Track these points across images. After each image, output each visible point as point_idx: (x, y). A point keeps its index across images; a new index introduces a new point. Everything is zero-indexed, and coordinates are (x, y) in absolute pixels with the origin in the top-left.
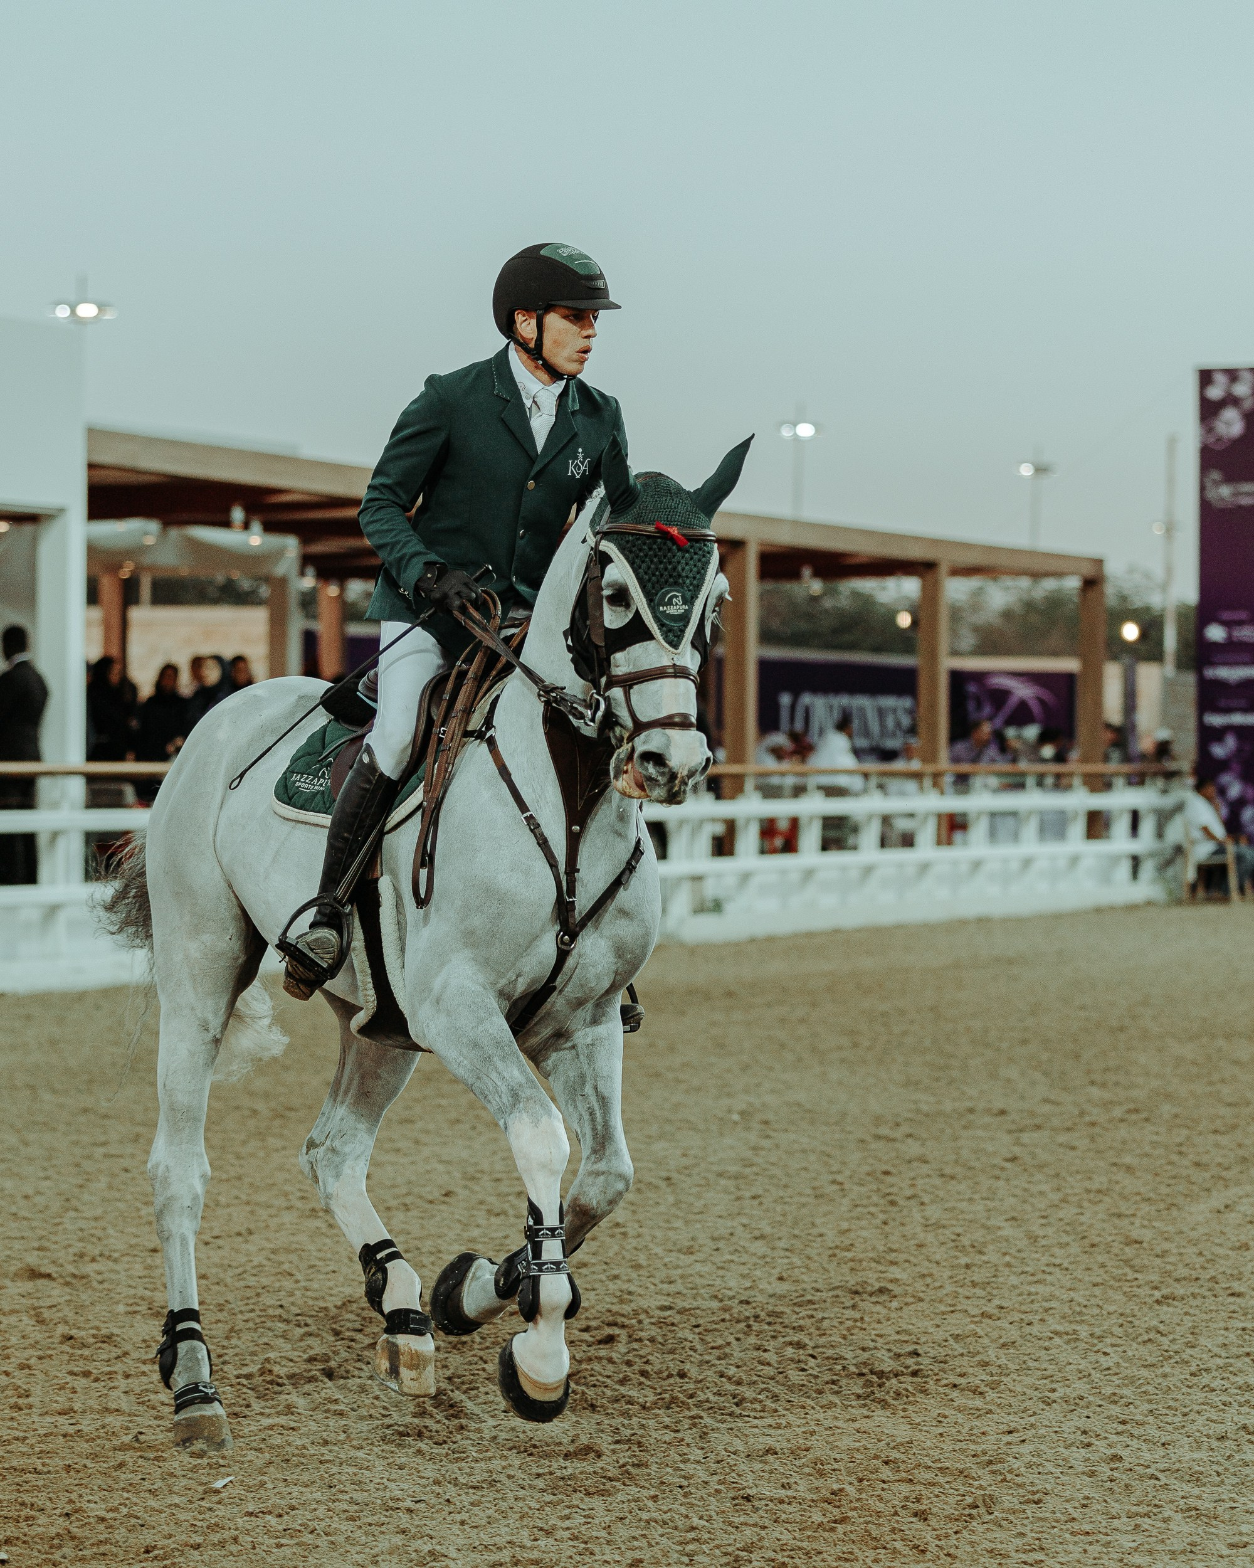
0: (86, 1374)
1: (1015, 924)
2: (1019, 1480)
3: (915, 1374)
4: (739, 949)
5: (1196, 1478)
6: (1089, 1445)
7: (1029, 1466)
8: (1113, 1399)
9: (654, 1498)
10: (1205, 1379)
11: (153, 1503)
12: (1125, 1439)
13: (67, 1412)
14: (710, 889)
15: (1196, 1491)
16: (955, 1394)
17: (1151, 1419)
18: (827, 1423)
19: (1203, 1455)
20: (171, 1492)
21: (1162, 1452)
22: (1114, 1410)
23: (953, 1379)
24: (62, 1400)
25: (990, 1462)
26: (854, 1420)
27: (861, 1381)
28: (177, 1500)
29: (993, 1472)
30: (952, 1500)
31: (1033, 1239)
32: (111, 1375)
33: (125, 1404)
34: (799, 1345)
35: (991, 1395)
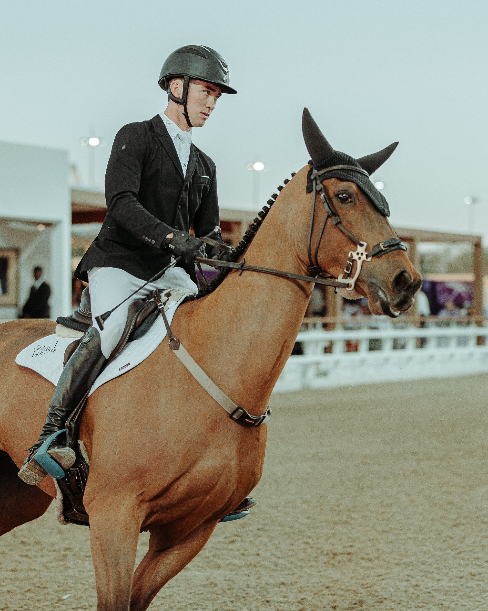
0: (26, 556)
1: (446, 380)
2: (376, 594)
3: (349, 554)
4: (332, 391)
5: (446, 593)
6: (408, 581)
7: (382, 588)
8: (423, 563)
9: (232, 602)
10: (462, 555)
11: (37, 604)
12: (423, 578)
13: (15, 570)
14: (323, 367)
15: (444, 598)
16: (362, 561)
17: (436, 571)
18: (309, 573)
19: (452, 584)
20: (46, 600)
21: (436, 583)
22: (423, 567)
23: (363, 555)
24: (14, 566)
25: (367, 587)
26: (320, 571)
27: (327, 557)
28: (47, 603)
29: (368, 591)
30: (348, 602)
31: (412, 502)
32: (36, 557)
33: (38, 567)
34: (307, 543)
35: (376, 562)
